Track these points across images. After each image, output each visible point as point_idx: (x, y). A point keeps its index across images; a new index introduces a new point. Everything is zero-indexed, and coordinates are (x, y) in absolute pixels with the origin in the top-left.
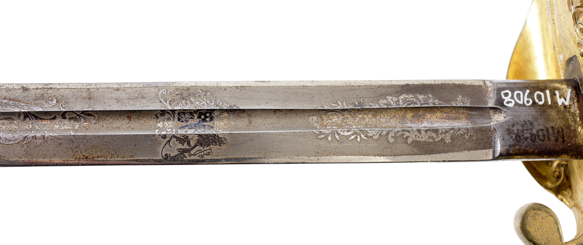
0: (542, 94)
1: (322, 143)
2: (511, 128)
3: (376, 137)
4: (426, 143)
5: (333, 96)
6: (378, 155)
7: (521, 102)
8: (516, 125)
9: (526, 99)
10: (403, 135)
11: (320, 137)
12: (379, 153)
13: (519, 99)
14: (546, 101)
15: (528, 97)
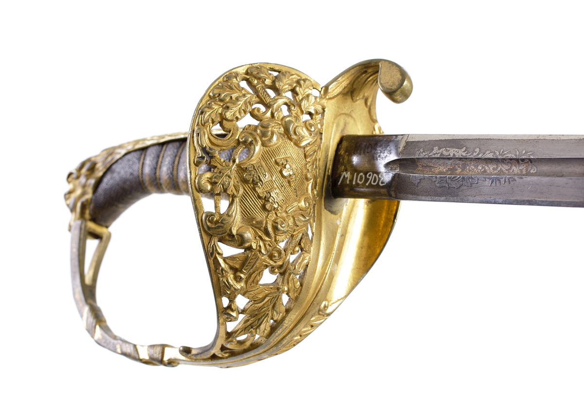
0: (358, 182)
1: (530, 149)
2: (388, 155)
3: (488, 152)
4: (452, 147)
5: (513, 189)
6: (491, 139)
7: (375, 175)
8: (384, 156)
9: (370, 178)
10: (467, 153)
11: (531, 153)
12: (490, 141)
13: (375, 178)
14: (357, 175)
15: (369, 179)
